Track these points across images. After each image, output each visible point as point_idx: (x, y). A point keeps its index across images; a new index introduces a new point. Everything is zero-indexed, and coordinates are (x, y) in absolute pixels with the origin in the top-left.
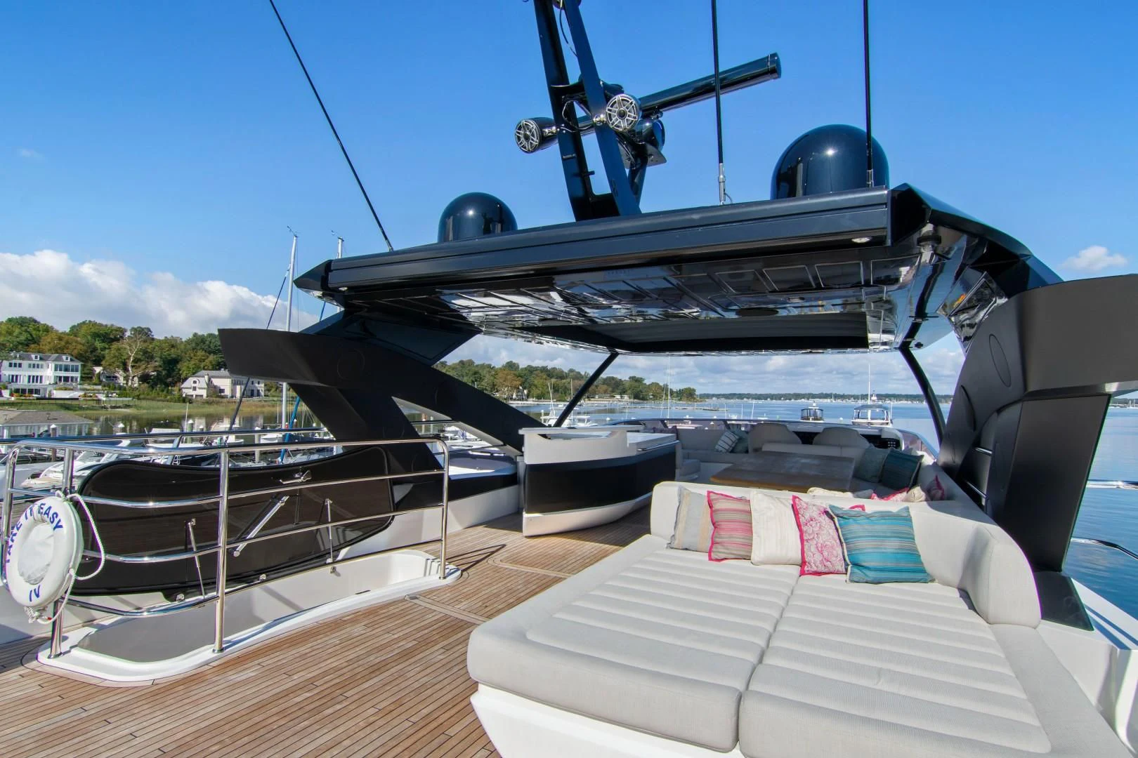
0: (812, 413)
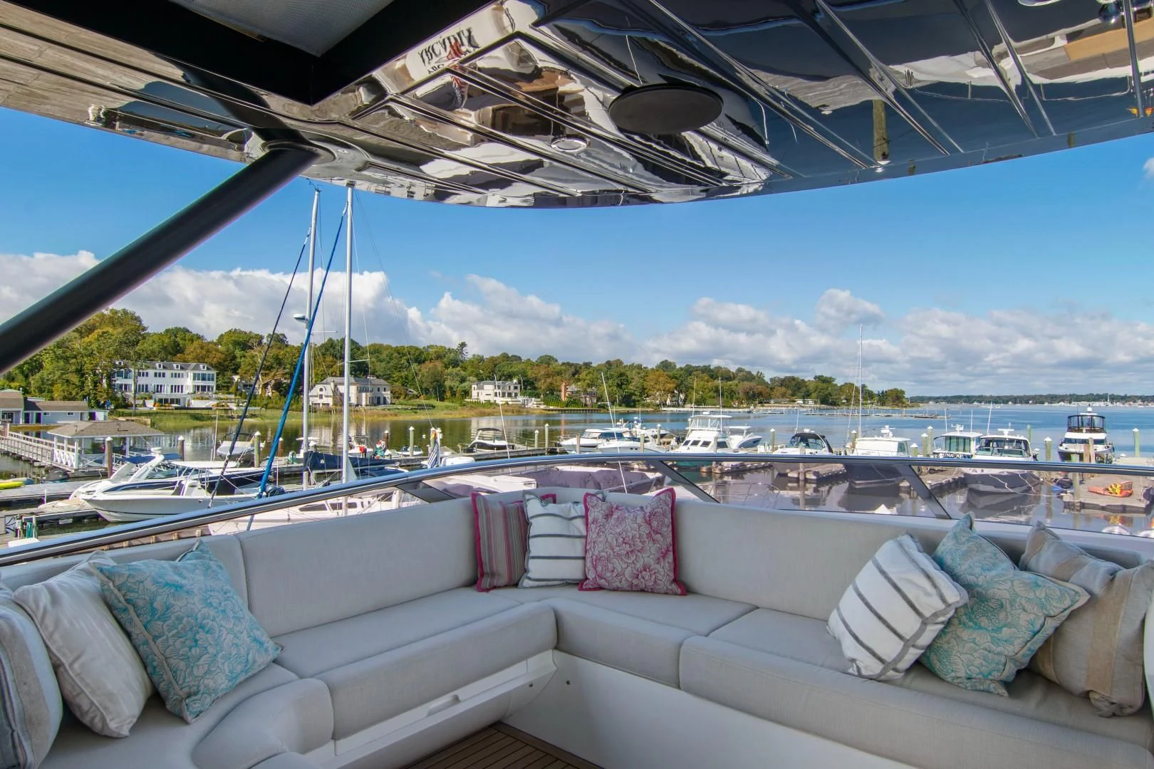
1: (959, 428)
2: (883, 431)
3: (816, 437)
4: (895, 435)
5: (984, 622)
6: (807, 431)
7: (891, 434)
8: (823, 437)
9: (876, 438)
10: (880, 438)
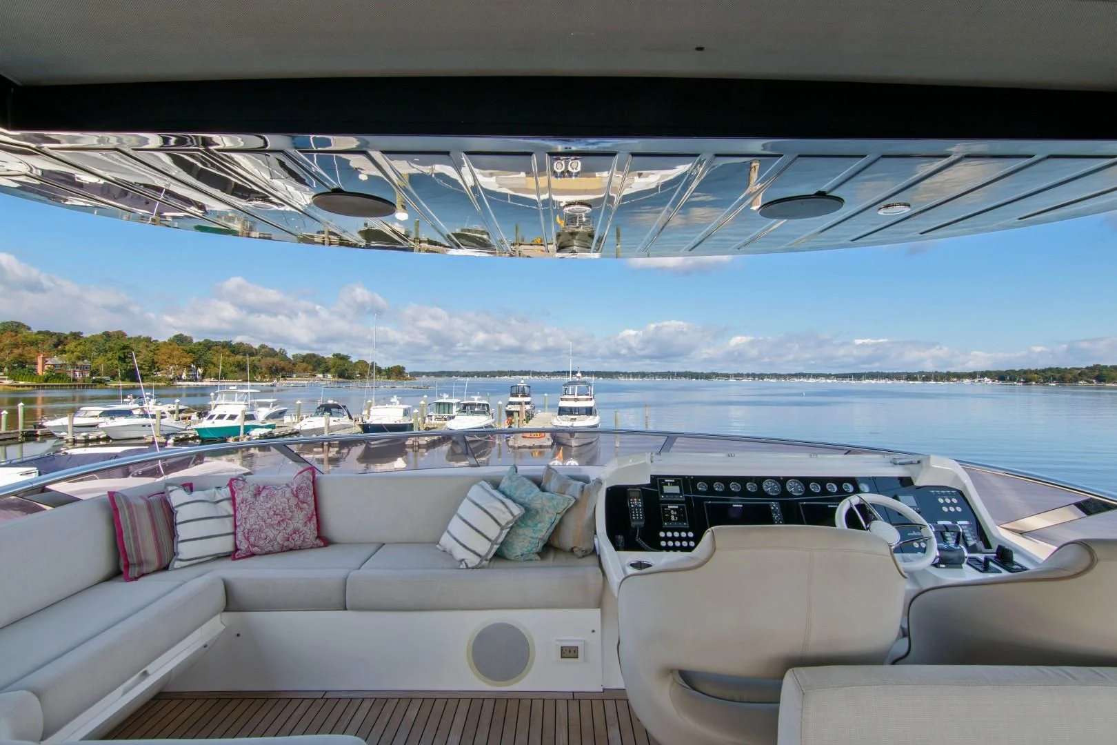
0: (520, 390)
1: (446, 396)
2: (392, 400)
3: (339, 407)
4: (401, 403)
5: (529, 522)
6: (330, 402)
7: (398, 402)
8: (344, 407)
9: (387, 406)
10: (390, 406)
